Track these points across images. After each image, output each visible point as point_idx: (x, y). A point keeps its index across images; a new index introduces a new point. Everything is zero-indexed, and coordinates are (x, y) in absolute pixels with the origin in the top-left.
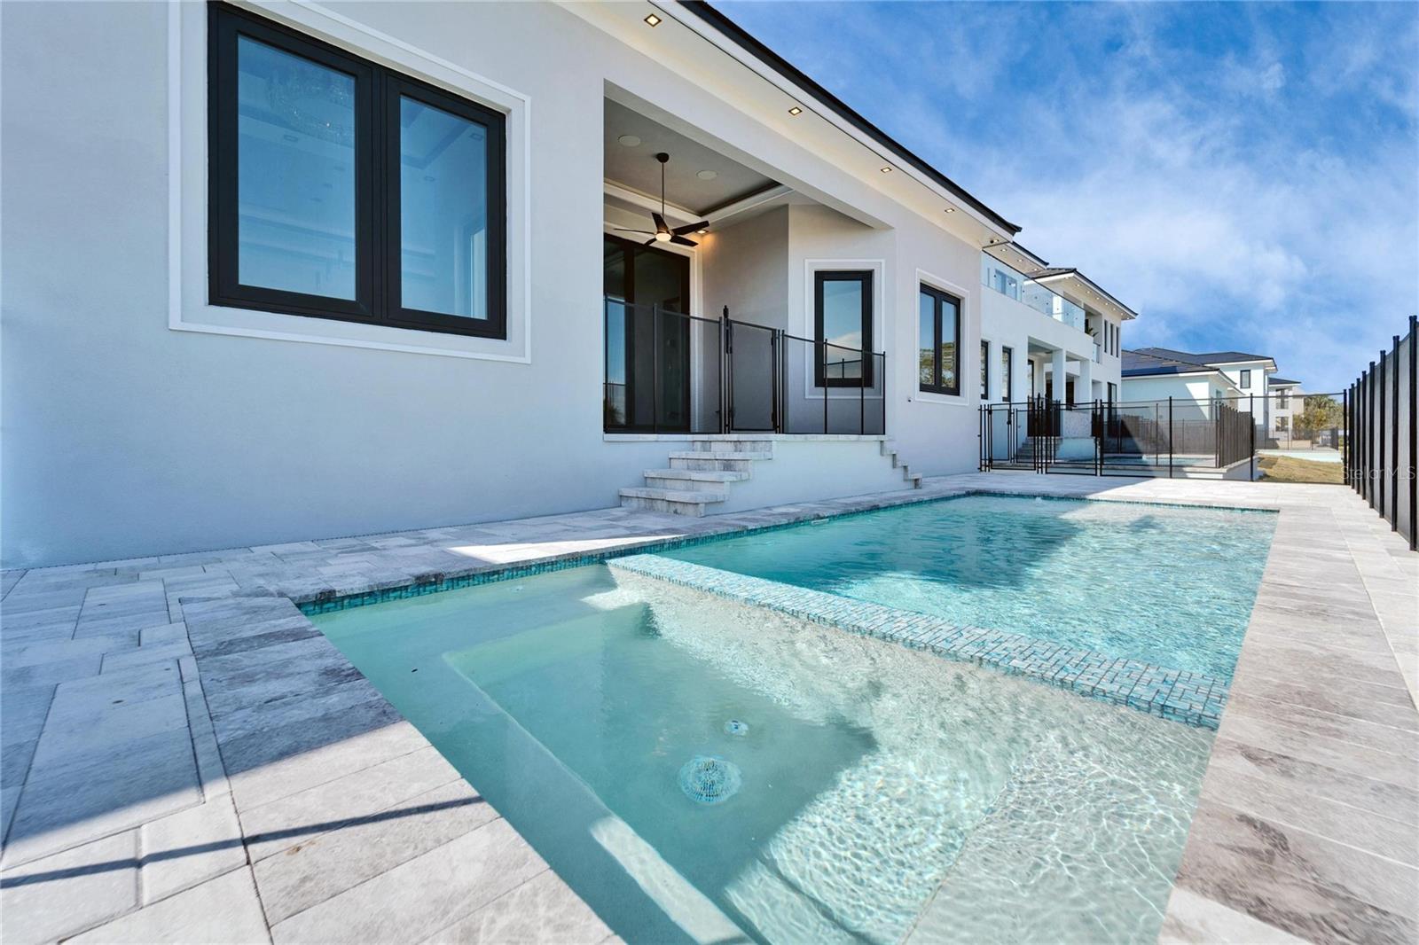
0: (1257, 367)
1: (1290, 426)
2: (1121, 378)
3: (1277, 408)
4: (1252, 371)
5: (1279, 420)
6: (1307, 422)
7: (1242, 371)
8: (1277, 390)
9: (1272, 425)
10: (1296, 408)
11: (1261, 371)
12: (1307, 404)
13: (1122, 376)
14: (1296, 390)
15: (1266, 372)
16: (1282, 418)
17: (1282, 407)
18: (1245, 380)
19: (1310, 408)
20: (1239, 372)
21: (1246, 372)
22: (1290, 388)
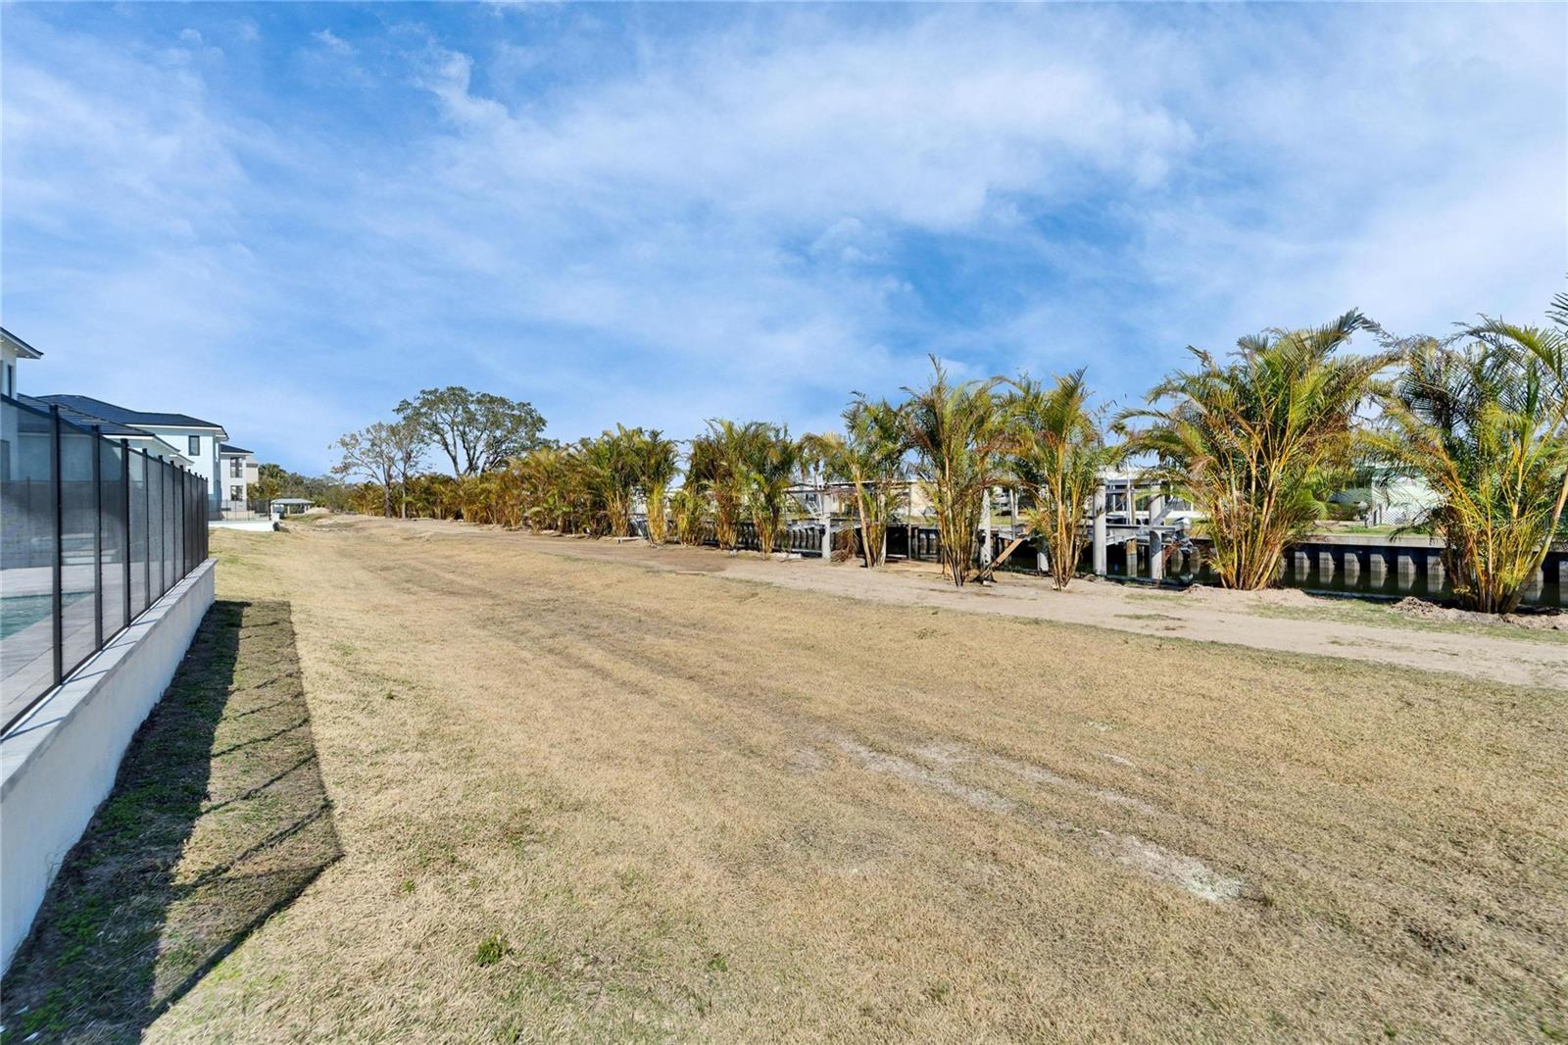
0: (206, 433)
1: (244, 496)
2: (16, 434)
3: (232, 477)
4: (201, 438)
5: (234, 488)
6: (261, 490)
7: (190, 437)
8: (232, 459)
9: (226, 495)
10: (250, 476)
11: (211, 439)
12: (261, 473)
13: (20, 431)
14: (250, 459)
15: (216, 440)
16: (238, 487)
17: (237, 475)
18: (194, 445)
19: (265, 477)
20: (187, 438)
21: (194, 439)
22: (244, 458)
